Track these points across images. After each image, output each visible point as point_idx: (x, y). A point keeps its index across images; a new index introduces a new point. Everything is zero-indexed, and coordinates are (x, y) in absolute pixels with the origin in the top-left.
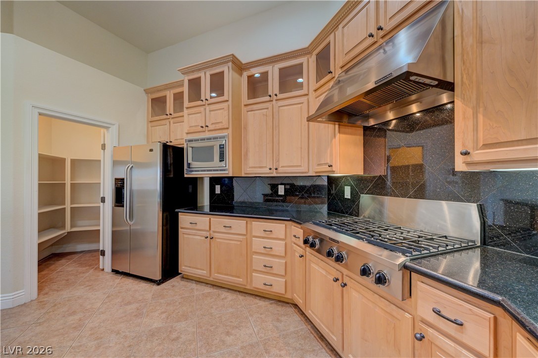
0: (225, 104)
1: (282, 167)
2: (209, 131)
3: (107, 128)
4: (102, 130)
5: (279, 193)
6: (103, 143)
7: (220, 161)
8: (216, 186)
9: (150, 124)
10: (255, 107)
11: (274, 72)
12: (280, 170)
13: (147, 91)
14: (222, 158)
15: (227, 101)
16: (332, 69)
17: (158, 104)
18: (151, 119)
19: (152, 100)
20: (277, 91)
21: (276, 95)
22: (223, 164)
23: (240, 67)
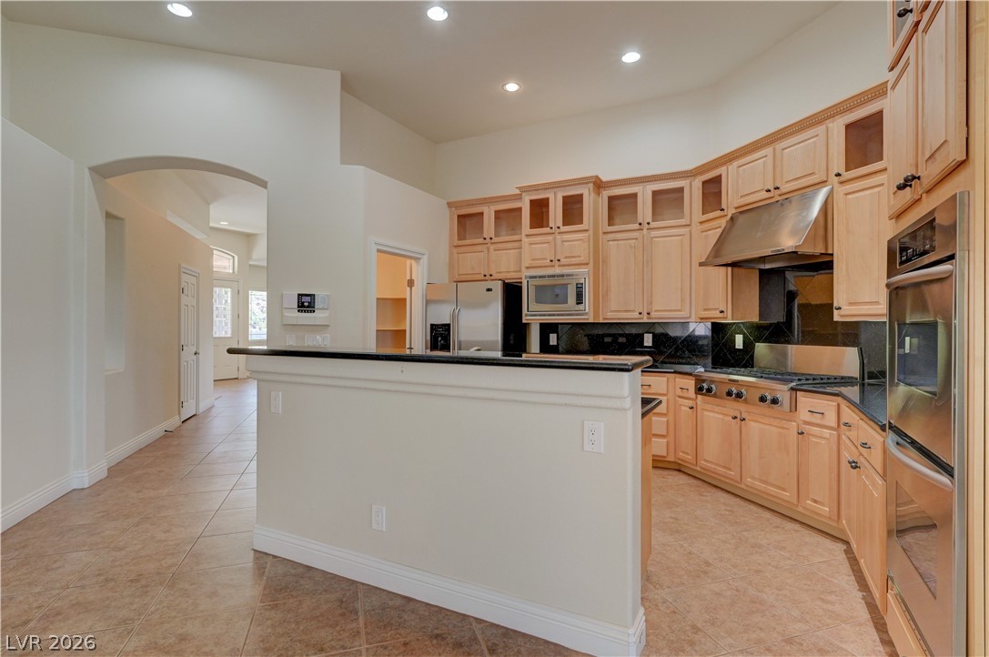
0: (586, 234)
1: (656, 311)
2: (559, 266)
3: (417, 259)
4: (408, 262)
5: (645, 344)
6: (409, 278)
7: (578, 304)
8: (551, 335)
9: (455, 250)
10: (619, 236)
11: (645, 194)
12: (653, 314)
13: (450, 205)
14: (580, 299)
15: (587, 230)
16: (724, 206)
17: (467, 222)
18: (457, 242)
19: (459, 216)
20: (649, 219)
21: (648, 223)
22: (581, 307)
23: (599, 185)
